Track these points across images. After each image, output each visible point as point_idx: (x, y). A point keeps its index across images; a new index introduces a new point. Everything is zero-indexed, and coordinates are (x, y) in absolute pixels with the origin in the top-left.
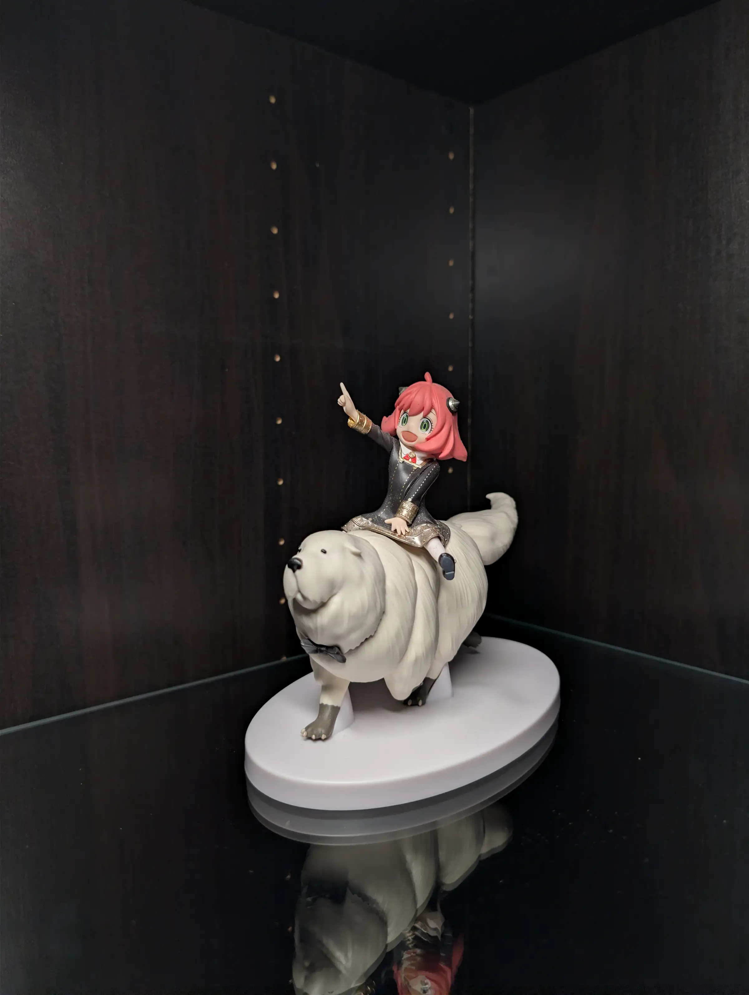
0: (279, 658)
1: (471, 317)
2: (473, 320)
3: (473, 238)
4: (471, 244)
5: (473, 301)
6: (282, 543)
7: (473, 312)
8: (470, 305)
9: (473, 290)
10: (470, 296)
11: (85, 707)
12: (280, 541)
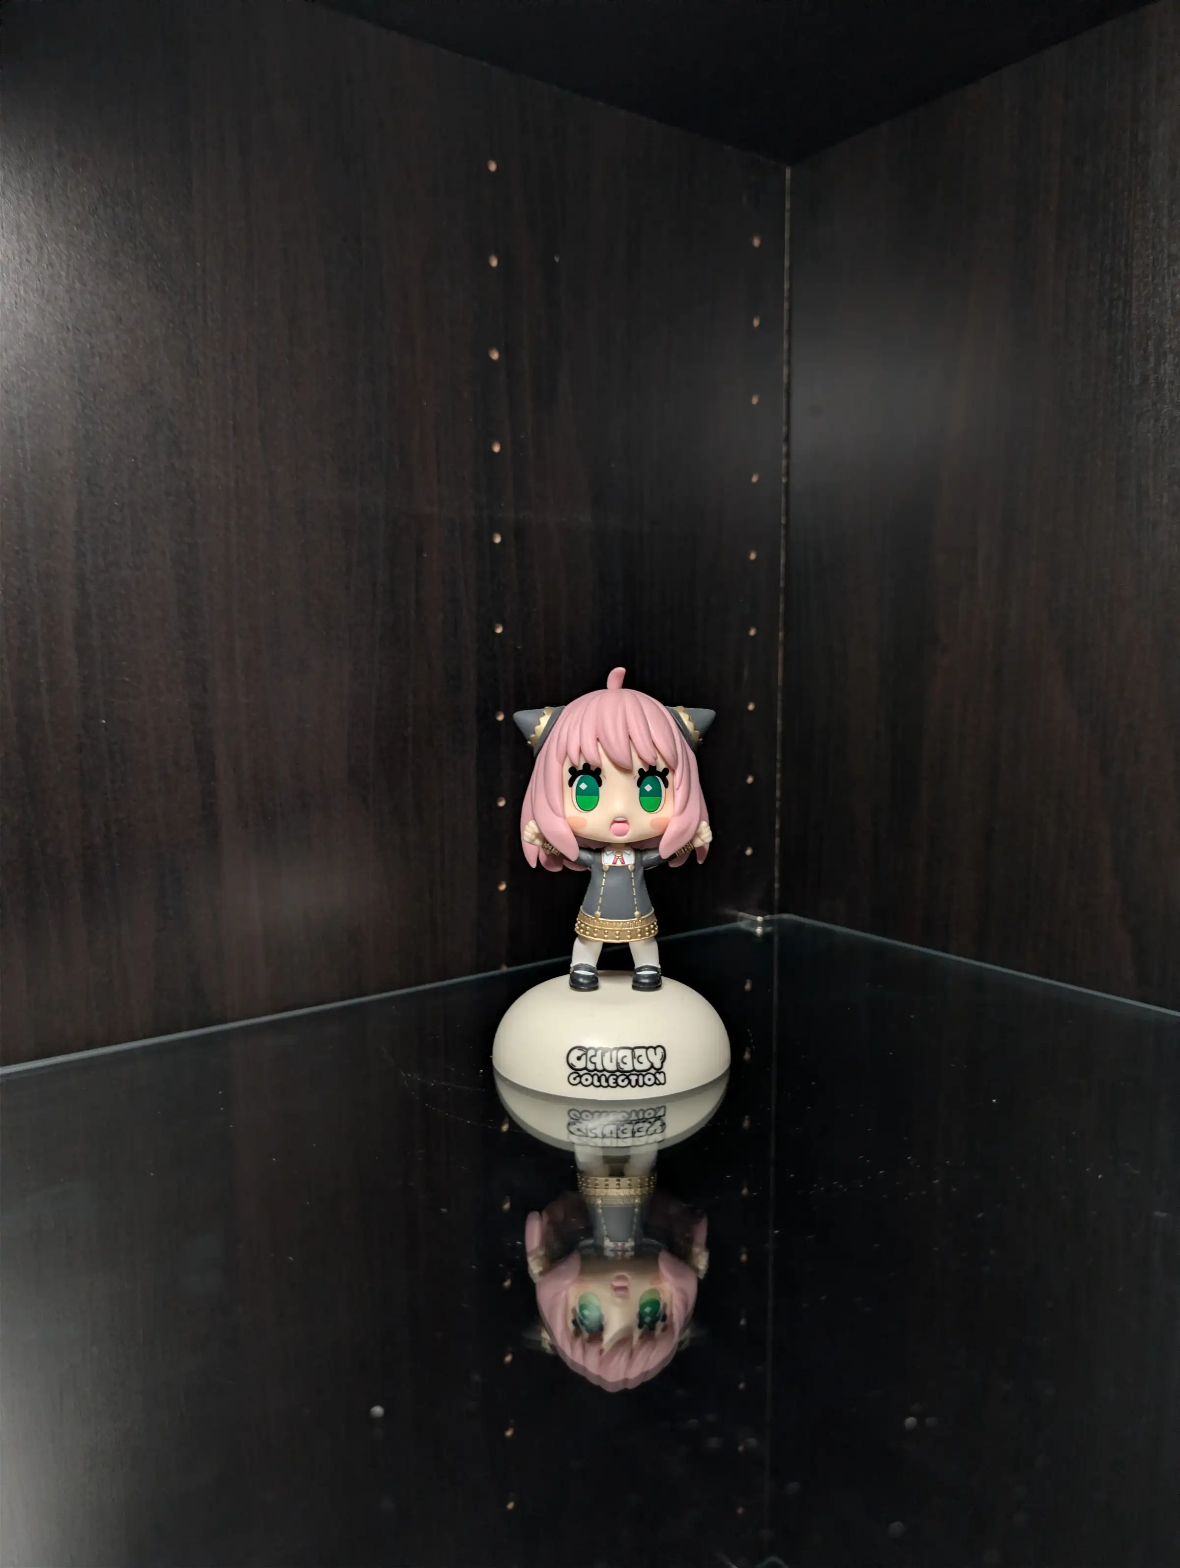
0: (497, 967)
1: (784, 480)
2: (787, 485)
3: (789, 362)
4: (785, 371)
5: (788, 455)
6: (502, 804)
7: (788, 474)
8: (784, 463)
9: (787, 439)
10: (784, 449)
11: (226, 1021)
12: (500, 801)
